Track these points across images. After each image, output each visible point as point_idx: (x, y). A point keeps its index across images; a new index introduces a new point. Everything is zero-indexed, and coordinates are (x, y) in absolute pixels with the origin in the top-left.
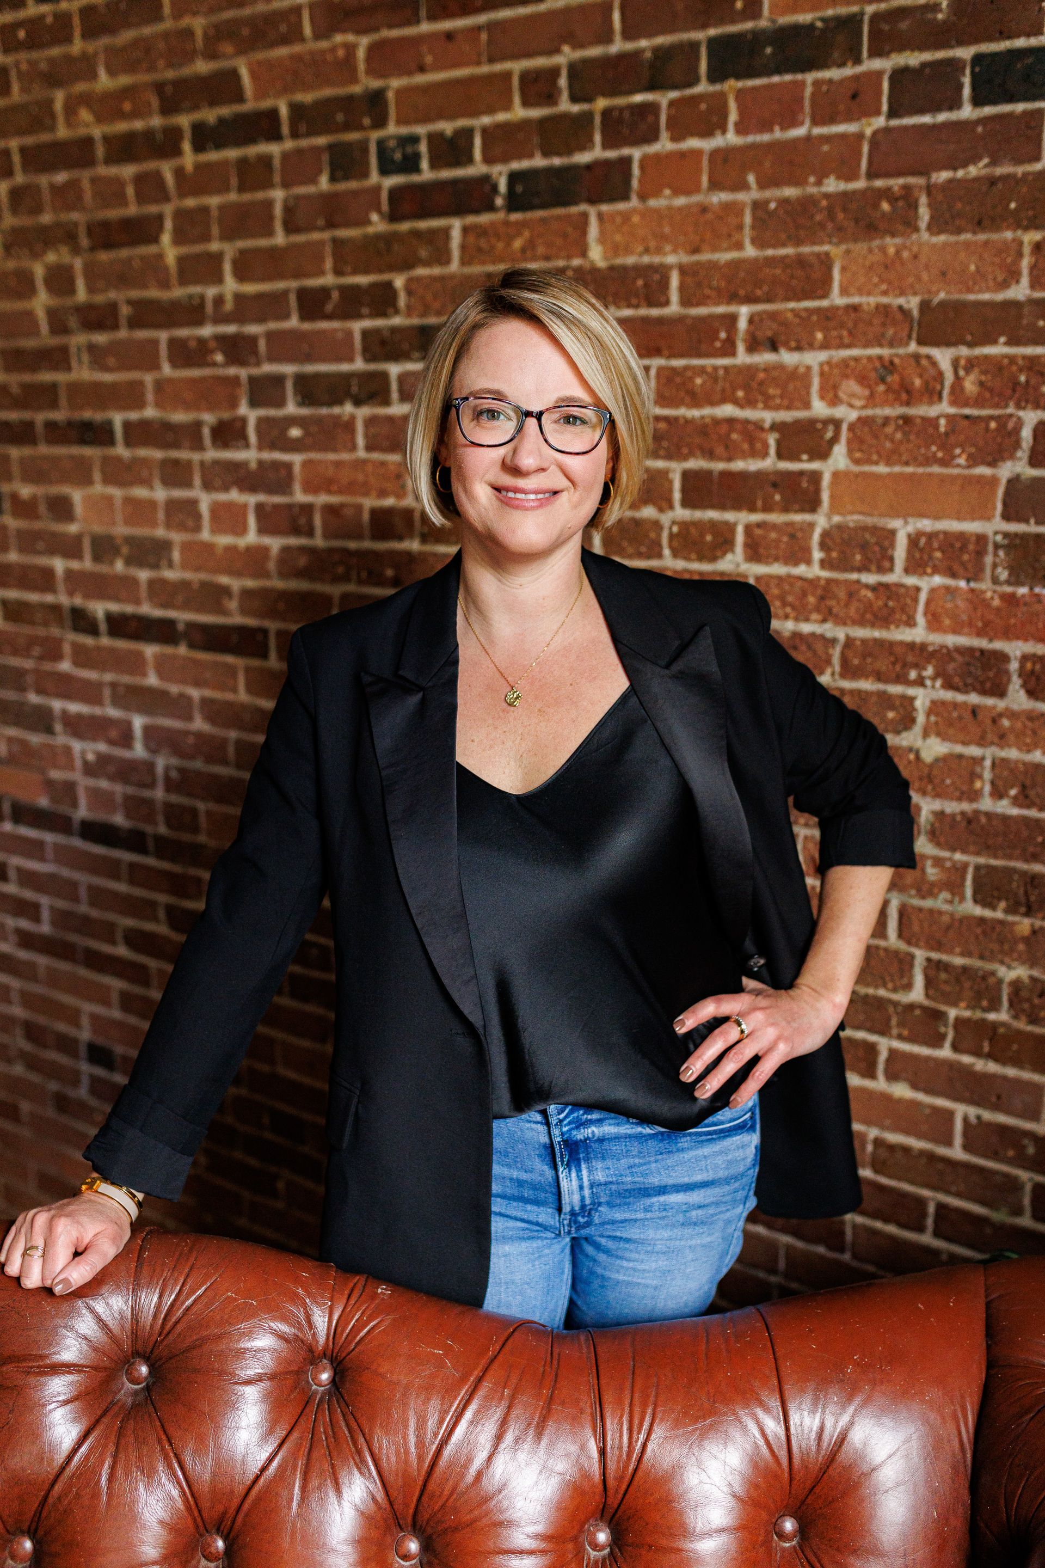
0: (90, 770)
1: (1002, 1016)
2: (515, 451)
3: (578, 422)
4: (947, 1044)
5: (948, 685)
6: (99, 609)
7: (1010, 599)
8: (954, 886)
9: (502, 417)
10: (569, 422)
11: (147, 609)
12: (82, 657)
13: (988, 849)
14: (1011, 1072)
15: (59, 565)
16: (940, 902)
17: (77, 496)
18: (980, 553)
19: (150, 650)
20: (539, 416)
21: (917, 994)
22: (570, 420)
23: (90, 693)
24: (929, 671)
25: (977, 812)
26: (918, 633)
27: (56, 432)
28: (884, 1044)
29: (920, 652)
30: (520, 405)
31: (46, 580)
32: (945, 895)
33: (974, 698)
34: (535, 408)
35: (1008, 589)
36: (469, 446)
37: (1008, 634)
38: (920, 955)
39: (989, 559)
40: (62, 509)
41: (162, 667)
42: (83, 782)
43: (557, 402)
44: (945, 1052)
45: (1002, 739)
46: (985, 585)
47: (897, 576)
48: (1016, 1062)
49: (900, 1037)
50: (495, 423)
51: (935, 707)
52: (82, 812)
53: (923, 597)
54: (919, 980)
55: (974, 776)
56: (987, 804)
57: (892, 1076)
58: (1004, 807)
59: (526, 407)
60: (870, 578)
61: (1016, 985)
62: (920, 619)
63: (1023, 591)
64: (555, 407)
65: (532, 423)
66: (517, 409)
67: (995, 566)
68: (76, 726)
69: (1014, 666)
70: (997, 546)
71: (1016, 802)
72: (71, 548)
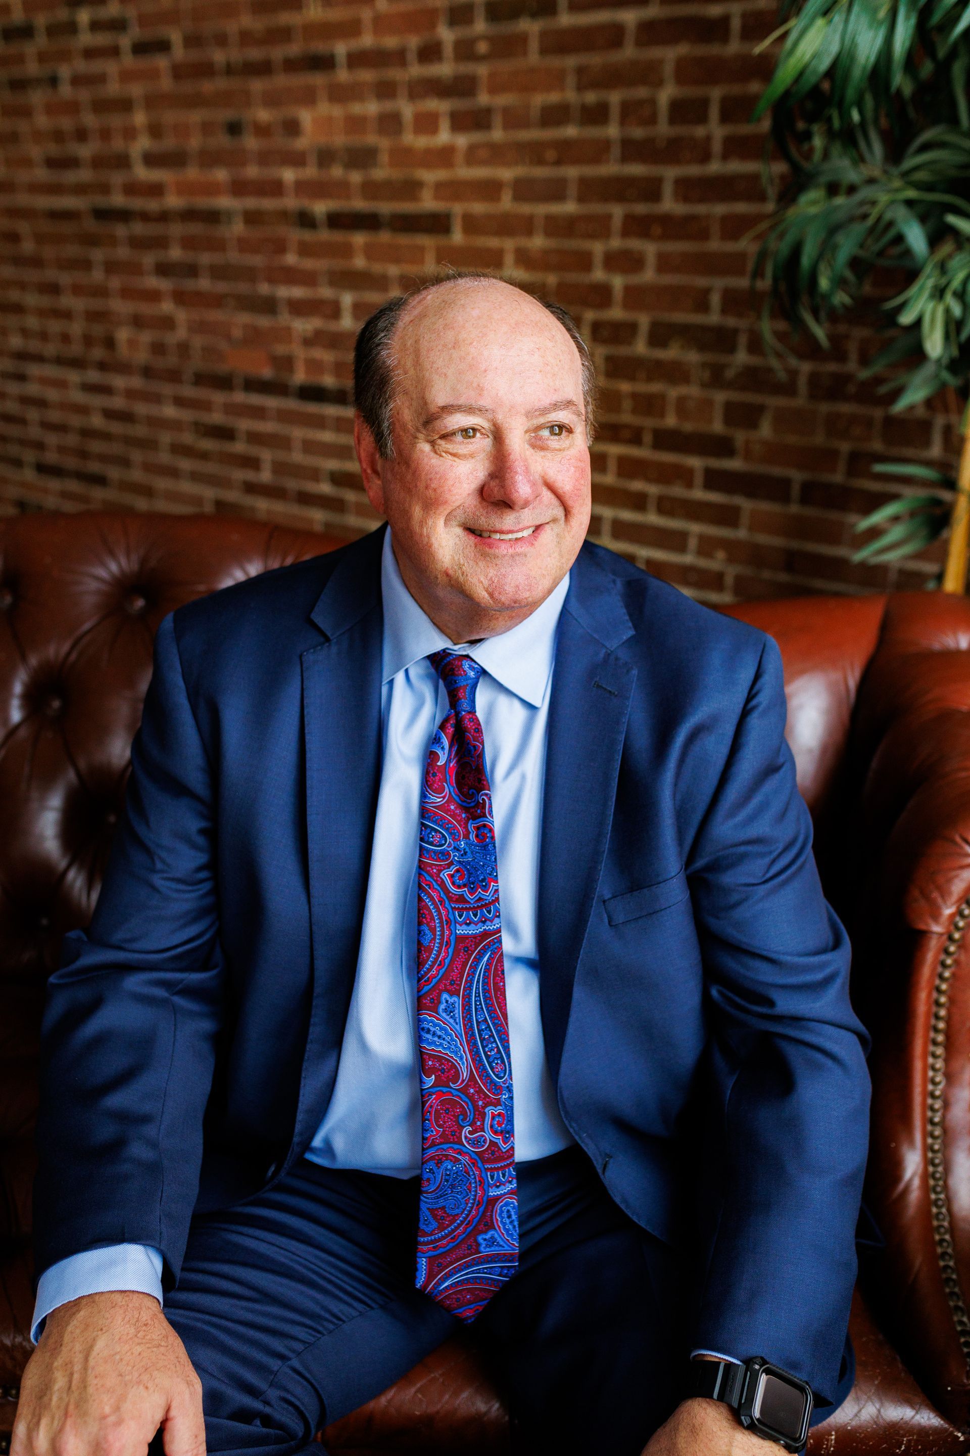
0: (308, 342)
6: (320, 208)
11: (359, 204)
12: (305, 250)
15: (289, 175)
17: (305, 116)
19: (359, 239)
23: (308, 279)
27: (292, 65)
31: (276, 188)
40: (292, 128)
41: (370, 252)
42: (300, 353)
52: (300, 377)
68: (299, 308)
72: (297, 160)
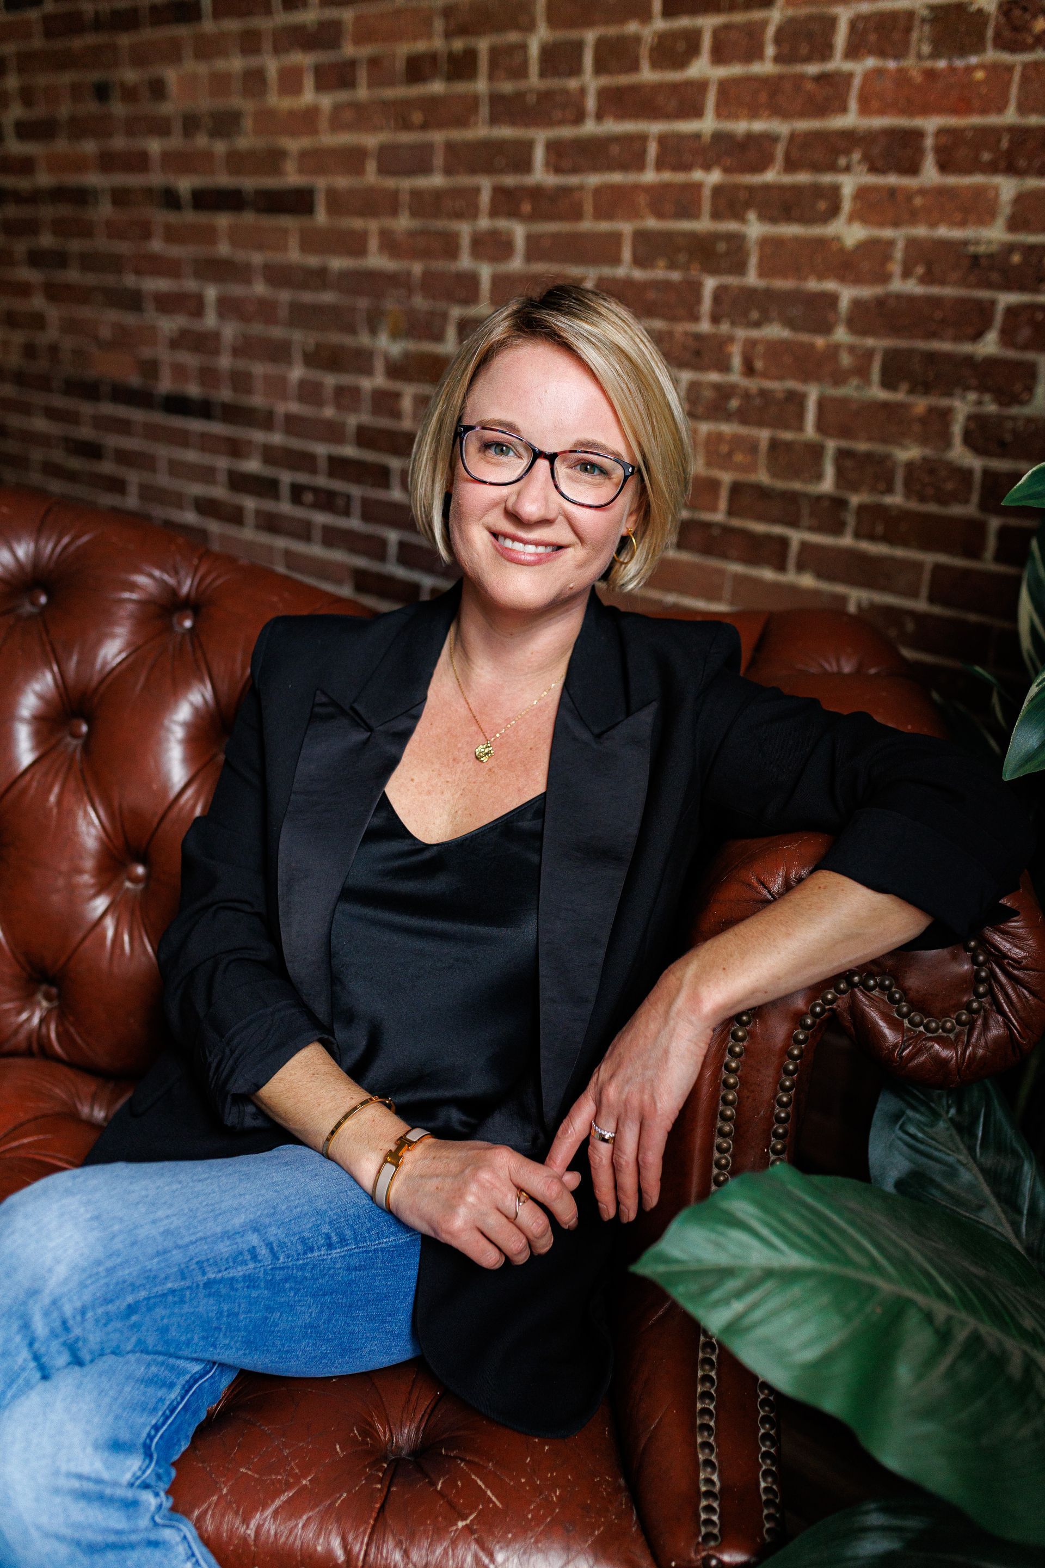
0: (175, 344)
1: (896, 499)
2: (519, 494)
3: (597, 472)
4: (850, 529)
5: (873, 169)
6: (185, 184)
7: (931, 75)
8: (862, 371)
9: (511, 454)
10: (586, 470)
11: (224, 180)
12: (172, 235)
13: (895, 330)
14: (900, 552)
15: (155, 146)
16: (849, 390)
17: (171, 75)
18: (908, 30)
19: (223, 221)
20: (552, 458)
21: (827, 485)
22: (587, 467)
23: (173, 269)
24: (856, 156)
25: (888, 296)
26: (850, 119)
27: (157, 15)
28: (796, 537)
29: (850, 138)
30: (533, 442)
31: (142, 162)
32: (855, 382)
33: (892, 180)
34: (549, 449)
35: (928, 64)
36: (471, 481)
37: (927, 110)
38: (831, 445)
39: (915, 35)
40: (158, 89)
41: (234, 236)
42: (165, 357)
43: (575, 445)
44: (847, 541)
45: (913, 217)
46: (910, 62)
47: (837, 63)
48: (903, 542)
49: (811, 529)
50: (503, 459)
51: (861, 193)
52: (165, 385)
53: (857, 82)
54: (829, 471)
55: (887, 258)
56: (898, 285)
57: (801, 567)
58: (912, 287)
59: (539, 446)
60: (812, 69)
61: (910, 466)
62: (853, 105)
63: (942, 64)
64: (571, 451)
65: (543, 464)
66: (530, 447)
67: (920, 40)
68: (165, 304)
69: (929, 142)
70: (923, 20)
71: (923, 280)
72: (162, 128)
